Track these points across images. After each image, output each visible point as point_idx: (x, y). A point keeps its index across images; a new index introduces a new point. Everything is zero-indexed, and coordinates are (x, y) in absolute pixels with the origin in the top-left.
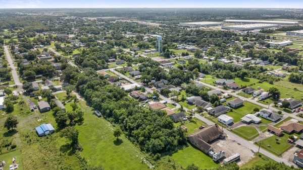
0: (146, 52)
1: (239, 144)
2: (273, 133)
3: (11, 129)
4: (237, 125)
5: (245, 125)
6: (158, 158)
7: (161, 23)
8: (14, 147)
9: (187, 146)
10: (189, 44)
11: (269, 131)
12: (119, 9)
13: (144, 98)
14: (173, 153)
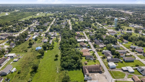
0: (108, 26)
1: (106, 78)
2: (133, 80)
3: (30, 46)
4: (117, 70)
5: (121, 71)
6: (63, 70)
7: (135, 12)
8: (26, 52)
9: (79, 70)
10: (139, 25)
11: (132, 78)
12: (118, 4)
13: (84, 46)
14: (71, 70)
